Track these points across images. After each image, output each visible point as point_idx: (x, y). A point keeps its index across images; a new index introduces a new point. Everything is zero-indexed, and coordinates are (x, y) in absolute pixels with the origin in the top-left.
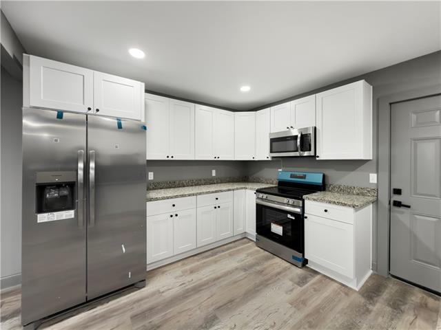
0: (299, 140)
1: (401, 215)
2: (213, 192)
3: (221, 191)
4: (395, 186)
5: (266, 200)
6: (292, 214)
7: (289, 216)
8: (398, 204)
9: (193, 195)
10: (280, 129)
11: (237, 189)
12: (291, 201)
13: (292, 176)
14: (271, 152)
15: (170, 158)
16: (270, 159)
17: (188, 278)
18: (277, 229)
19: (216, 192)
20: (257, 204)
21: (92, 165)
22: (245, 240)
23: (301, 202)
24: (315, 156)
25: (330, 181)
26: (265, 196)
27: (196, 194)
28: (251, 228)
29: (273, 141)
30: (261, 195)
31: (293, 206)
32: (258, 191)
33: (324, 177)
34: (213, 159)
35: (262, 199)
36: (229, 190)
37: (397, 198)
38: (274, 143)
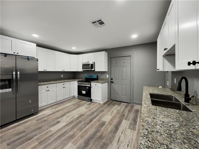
0: (90, 65)
1: (113, 85)
2: (62, 82)
3: (65, 82)
4: (111, 78)
5: (81, 84)
6: (88, 87)
9: (55, 83)
10: (85, 62)
11: (71, 81)
12: (88, 83)
13: (89, 76)
14: (83, 69)
15: (45, 71)
16: (82, 71)
17: (54, 110)
18: (84, 92)
19: (64, 82)
20: (78, 86)
21: (18, 73)
22: (74, 98)
23: (90, 83)
24: (94, 70)
26: (80, 83)
27: (56, 83)
28: (76, 94)
29: (83, 65)
30: (79, 82)
31: (88, 85)
32: (78, 81)
33: (97, 76)
34: (62, 71)
35: (79, 84)
36: (68, 81)
37: (112, 81)
38: (84, 66)
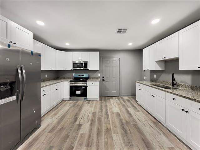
0: (84, 64)
1: (104, 82)
4: (103, 76)
5: (74, 84)
6: (84, 86)
7: (83, 87)
8: (103, 80)
9: (50, 85)
11: (62, 81)
13: (79, 75)
14: (73, 67)
16: (72, 70)
17: (57, 116)
18: (78, 92)
20: (70, 86)
22: (64, 101)
23: (86, 82)
24: (88, 69)
25: (90, 76)
31: (84, 84)
32: (70, 81)
35: (71, 84)
37: (103, 79)
38: (74, 65)
